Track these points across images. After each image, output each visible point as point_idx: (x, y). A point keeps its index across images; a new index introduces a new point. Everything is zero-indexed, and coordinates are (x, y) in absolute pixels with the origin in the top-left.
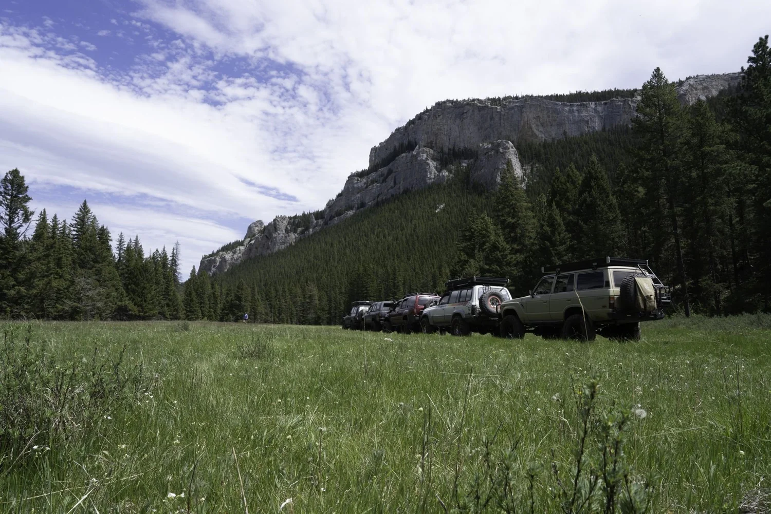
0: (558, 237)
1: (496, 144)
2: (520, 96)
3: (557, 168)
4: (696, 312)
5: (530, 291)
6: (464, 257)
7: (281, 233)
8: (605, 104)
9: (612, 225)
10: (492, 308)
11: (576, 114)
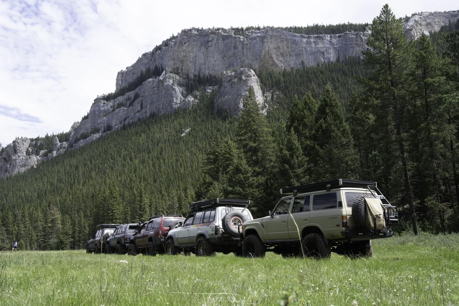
0: (296, 161)
1: (239, 72)
2: (262, 27)
3: (296, 96)
4: (424, 229)
5: (270, 212)
6: (208, 179)
7: (22, 155)
8: (340, 37)
9: (346, 149)
10: (234, 228)
11: (313, 45)
